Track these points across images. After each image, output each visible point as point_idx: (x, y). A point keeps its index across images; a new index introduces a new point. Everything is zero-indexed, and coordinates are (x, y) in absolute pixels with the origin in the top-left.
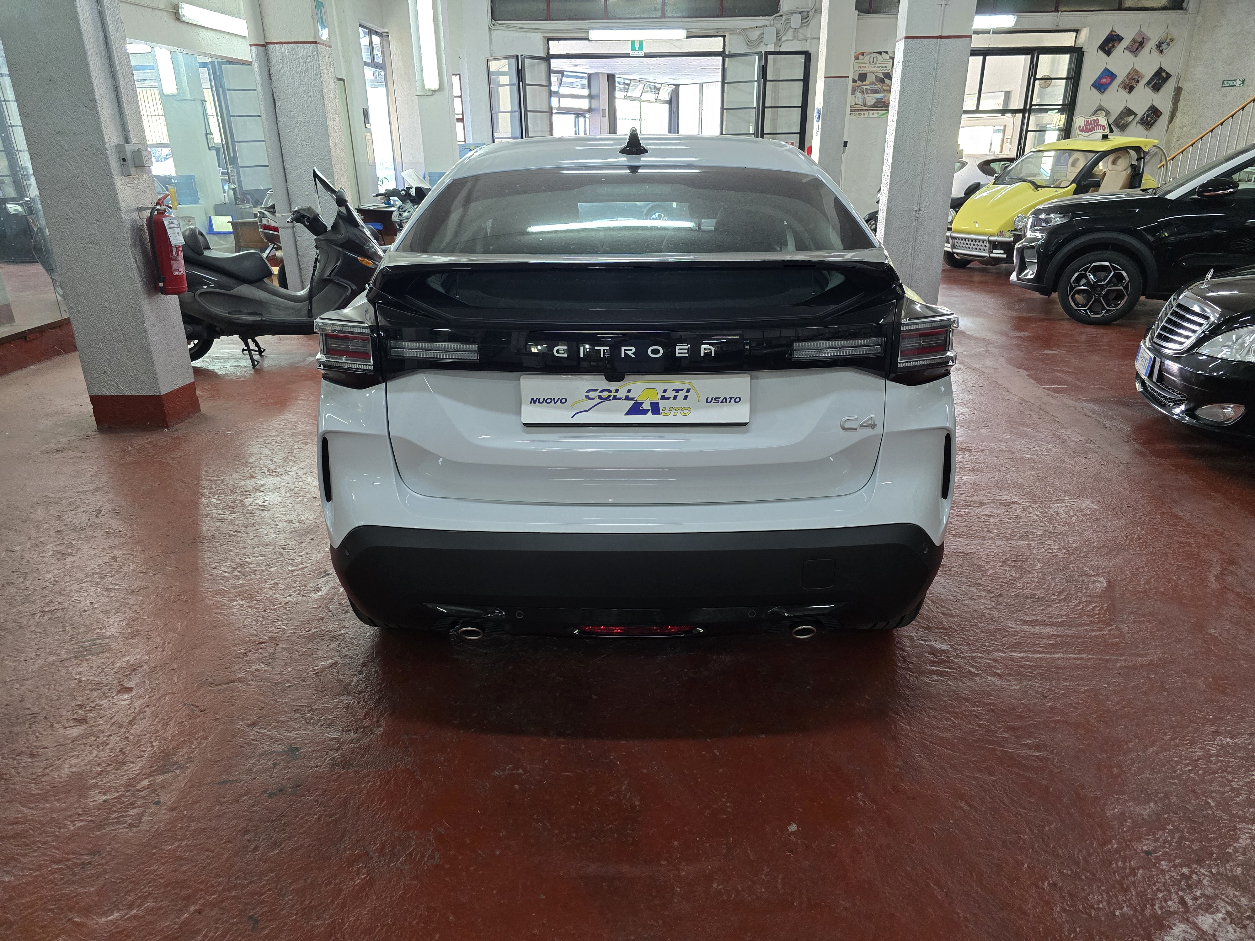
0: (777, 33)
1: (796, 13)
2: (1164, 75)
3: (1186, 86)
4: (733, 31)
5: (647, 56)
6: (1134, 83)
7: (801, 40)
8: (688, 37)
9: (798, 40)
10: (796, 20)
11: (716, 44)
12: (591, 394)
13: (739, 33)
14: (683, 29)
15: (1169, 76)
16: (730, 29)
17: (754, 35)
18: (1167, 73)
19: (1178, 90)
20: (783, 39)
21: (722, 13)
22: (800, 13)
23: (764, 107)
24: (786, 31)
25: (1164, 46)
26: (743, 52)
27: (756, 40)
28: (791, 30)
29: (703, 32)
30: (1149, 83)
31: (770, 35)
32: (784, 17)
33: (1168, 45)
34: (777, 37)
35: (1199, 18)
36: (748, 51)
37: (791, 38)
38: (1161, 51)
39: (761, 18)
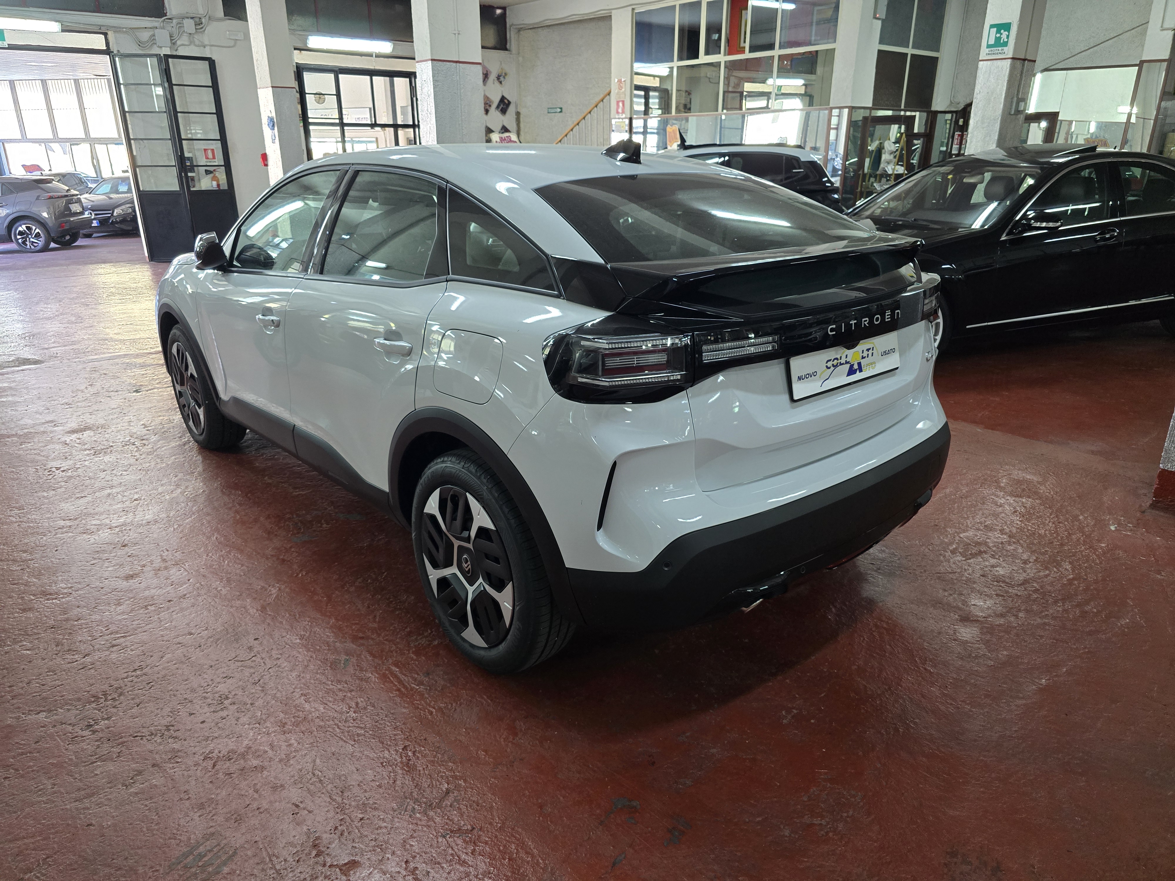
0: (171, 36)
1: (187, 18)
2: (506, 101)
3: (523, 111)
4: (117, 30)
5: (11, 47)
6: (488, 107)
7: (198, 46)
8: (63, 31)
9: (196, 46)
10: (189, 25)
11: (98, 42)
12: (830, 364)
13: (126, 32)
14: (56, 21)
15: (509, 103)
16: (115, 27)
17: (145, 36)
18: (508, 101)
19: (518, 114)
20: (179, 43)
21: (99, 9)
22: (192, 18)
23: (176, 112)
24: (180, 35)
25: (502, 79)
26: (134, 52)
27: (148, 42)
28: (185, 34)
29: (82, 27)
30: (498, 107)
31: (162, 36)
32: (174, 21)
33: (504, 77)
34: (171, 40)
35: (521, 59)
36: (140, 52)
37: (187, 43)
38: (501, 83)
39: (147, 18)
